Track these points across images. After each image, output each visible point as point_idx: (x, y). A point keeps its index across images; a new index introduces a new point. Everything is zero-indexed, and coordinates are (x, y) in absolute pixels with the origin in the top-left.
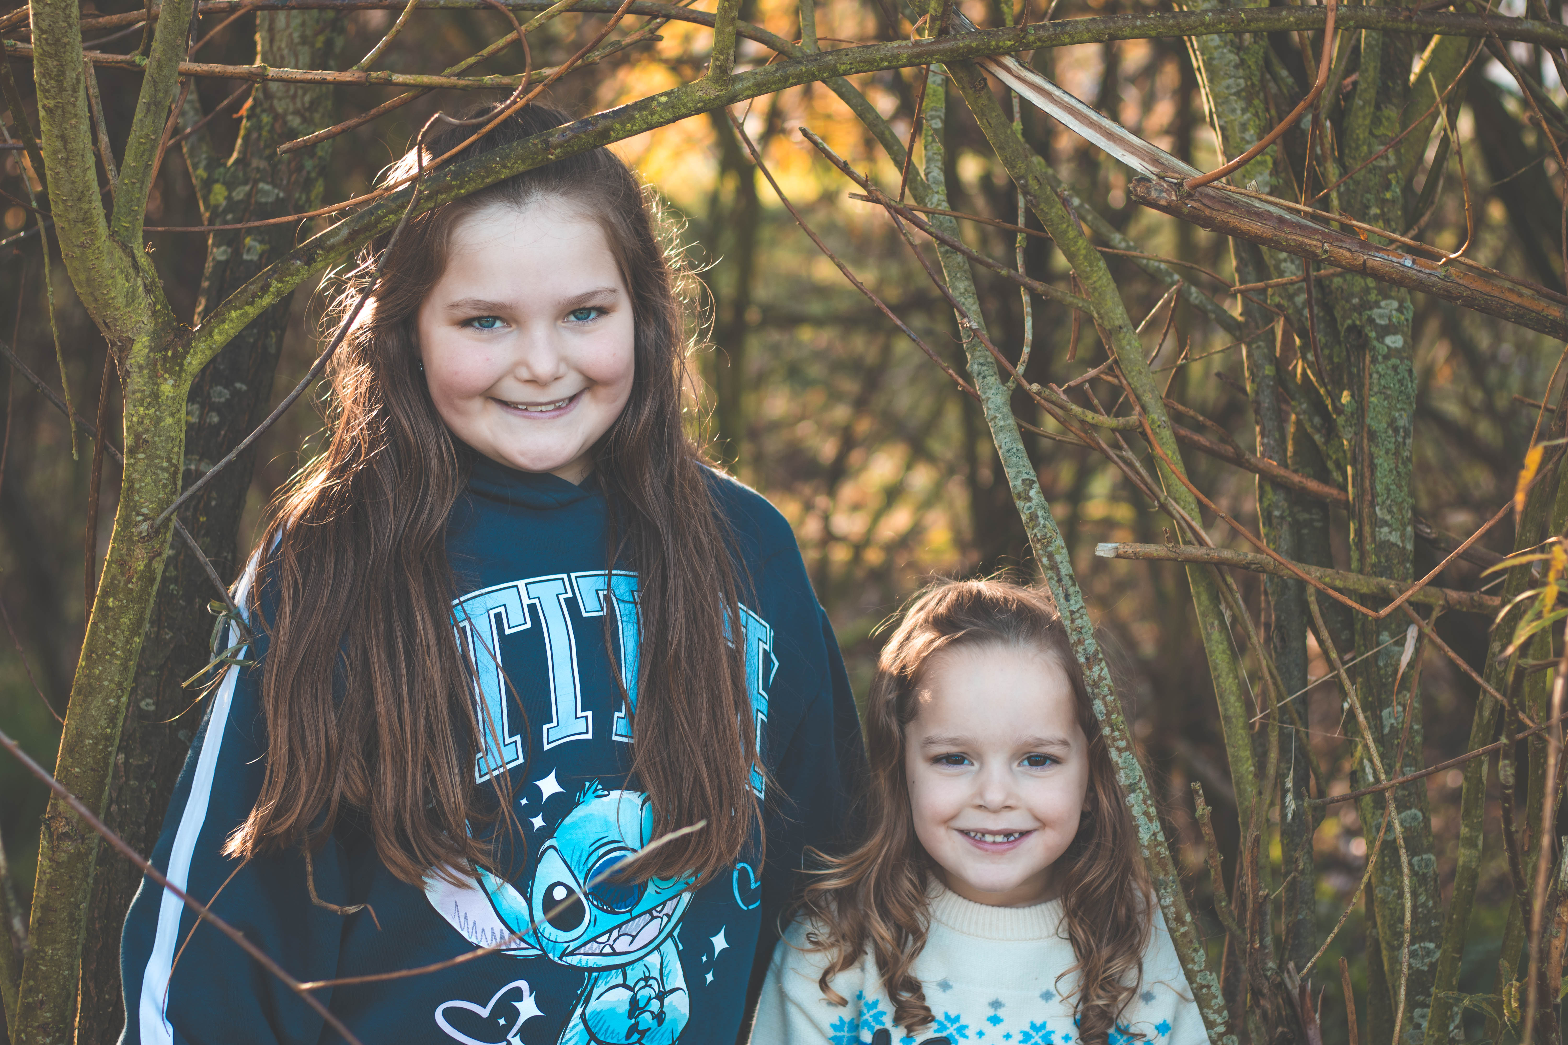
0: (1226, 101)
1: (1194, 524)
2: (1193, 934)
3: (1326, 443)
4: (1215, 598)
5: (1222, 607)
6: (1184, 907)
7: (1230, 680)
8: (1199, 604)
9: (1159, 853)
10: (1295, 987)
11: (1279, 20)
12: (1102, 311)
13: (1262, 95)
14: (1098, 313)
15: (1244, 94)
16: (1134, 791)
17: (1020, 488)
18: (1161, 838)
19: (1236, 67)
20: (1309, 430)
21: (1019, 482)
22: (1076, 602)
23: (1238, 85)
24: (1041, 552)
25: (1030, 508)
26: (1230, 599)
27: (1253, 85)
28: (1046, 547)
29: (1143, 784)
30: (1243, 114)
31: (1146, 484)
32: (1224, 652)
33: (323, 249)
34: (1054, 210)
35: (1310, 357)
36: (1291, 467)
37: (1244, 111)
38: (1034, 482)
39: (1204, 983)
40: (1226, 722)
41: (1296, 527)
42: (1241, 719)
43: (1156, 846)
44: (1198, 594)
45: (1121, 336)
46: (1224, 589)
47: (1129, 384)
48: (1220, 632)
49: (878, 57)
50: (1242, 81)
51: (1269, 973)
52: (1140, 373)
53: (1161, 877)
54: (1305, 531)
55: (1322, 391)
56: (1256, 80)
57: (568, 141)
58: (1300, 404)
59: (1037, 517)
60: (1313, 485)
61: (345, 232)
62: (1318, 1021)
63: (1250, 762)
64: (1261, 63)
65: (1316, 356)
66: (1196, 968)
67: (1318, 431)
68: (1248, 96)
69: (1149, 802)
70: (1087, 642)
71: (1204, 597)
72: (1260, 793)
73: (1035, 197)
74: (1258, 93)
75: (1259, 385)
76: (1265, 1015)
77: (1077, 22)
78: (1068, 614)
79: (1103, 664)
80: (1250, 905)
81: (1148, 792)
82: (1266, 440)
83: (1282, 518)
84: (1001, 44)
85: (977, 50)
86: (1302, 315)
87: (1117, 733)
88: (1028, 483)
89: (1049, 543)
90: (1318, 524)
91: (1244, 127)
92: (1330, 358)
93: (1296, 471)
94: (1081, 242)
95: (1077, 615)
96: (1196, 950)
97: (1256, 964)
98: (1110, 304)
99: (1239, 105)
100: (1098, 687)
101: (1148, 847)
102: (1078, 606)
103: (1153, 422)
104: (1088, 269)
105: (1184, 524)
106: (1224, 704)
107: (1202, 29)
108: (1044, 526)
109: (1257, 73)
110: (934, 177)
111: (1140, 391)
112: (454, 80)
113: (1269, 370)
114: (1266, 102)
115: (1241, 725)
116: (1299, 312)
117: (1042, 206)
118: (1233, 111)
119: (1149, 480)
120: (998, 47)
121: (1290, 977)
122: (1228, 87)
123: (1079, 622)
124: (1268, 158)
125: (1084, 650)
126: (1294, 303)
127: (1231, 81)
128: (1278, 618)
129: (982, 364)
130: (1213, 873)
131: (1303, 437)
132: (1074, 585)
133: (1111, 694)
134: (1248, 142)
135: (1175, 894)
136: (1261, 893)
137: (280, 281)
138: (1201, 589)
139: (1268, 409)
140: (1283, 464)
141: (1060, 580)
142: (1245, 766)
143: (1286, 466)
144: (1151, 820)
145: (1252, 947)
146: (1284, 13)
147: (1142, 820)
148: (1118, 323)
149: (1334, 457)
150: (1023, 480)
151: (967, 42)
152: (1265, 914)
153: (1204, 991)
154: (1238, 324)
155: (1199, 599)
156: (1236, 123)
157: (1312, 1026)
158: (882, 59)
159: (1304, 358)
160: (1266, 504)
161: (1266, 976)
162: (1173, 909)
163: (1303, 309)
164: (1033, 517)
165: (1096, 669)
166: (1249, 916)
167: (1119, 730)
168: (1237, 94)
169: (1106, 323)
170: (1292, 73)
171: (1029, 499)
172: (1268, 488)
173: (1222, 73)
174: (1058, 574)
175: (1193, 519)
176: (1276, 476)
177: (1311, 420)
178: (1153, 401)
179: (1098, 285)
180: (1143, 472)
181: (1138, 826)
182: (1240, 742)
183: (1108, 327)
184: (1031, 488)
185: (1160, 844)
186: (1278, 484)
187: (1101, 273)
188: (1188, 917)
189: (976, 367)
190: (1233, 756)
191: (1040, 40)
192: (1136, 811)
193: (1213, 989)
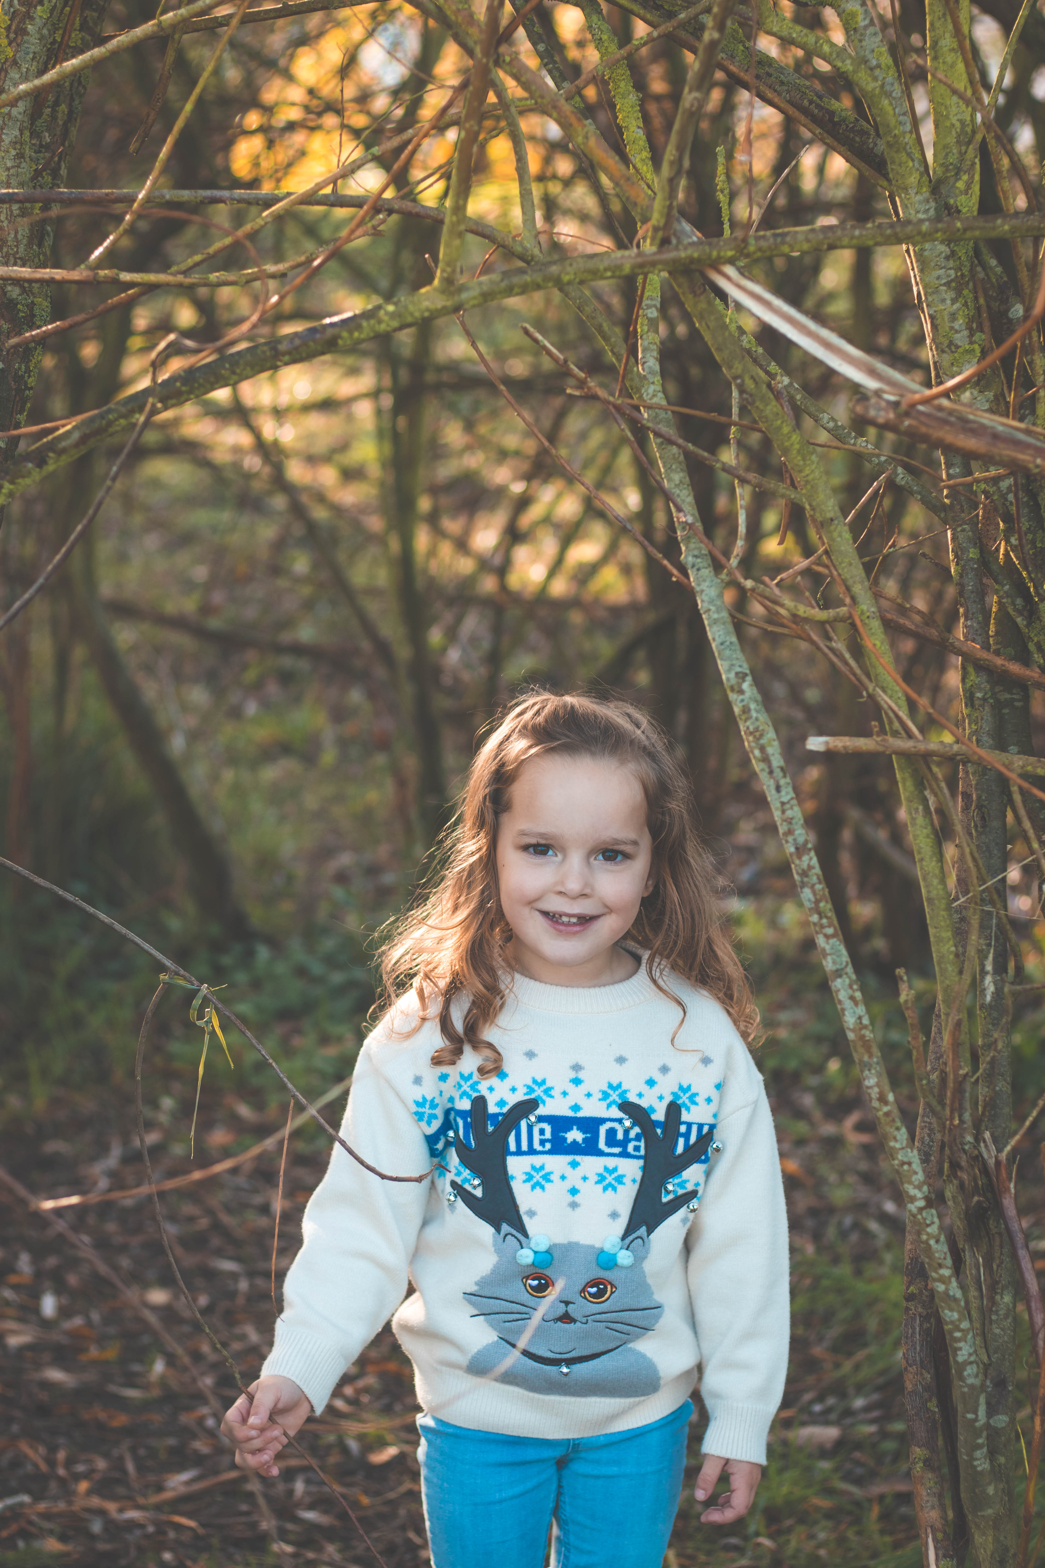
0: (936, 291)
1: (901, 714)
2: (896, 1112)
3: (1028, 626)
4: (920, 784)
5: (927, 793)
6: (887, 1087)
7: (934, 864)
8: (905, 789)
9: (864, 1036)
10: (991, 1157)
11: (994, 228)
12: (814, 504)
13: (971, 285)
14: (810, 505)
15: (953, 284)
16: (840, 976)
17: (733, 681)
18: (866, 1021)
19: (947, 258)
20: (1012, 613)
21: (732, 675)
22: (787, 793)
23: (949, 276)
24: (753, 744)
25: (742, 701)
26: (935, 786)
27: (963, 275)
28: (758, 739)
29: (850, 970)
30: (952, 304)
31: (855, 675)
32: (928, 836)
33: (54, 451)
34: (769, 407)
35: (1014, 541)
36: (993, 648)
37: (954, 301)
38: (746, 675)
39: (906, 1160)
40: (929, 903)
41: (998, 707)
42: (944, 901)
43: (861, 1029)
44: (904, 780)
45: (832, 528)
46: (930, 777)
47: (839, 575)
48: (925, 817)
49: (601, 268)
50: (952, 272)
51: (967, 1147)
52: (850, 564)
53: (866, 1058)
54: (1006, 711)
55: (1024, 574)
56: (966, 271)
57: (296, 349)
58: (1003, 586)
59: (749, 710)
60: (1015, 668)
61: (76, 435)
62: (1013, 1191)
63: (951, 942)
64: (971, 253)
65: (1020, 539)
66: (898, 1146)
67: (1020, 613)
68: (957, 286)
69: (855, 987)
70: (797, 832)
71: (909, 783)
72: (961, 972)
73: (751, 395)
74: (968, 282)
75: (963, 568)
76: (962, 1186)
77: (796, 232)
78: (779, 805)
79: (812, 853)
80: (951, 1084)
81: (854, 977)
82: (969, 623)
83: (984, 699)
84: (722, 254)
85: (699, 260)
86: (1006, 500)
87: (824, 921)
88: (741, 676)
89: (762, 735)
90: (1018, 704)
91: (953, 317)
92: (1033, 542)
93: (997, 653)
94: (794, 437)
95: (787, 806)
96: (898, 1129)
97: (955, 1140)
98: (822, 496)
99: (949, 295)
100: (807, 876)
101: (853, 1030)
102: (789, 797)
103: (862, 613)
104: (801, 463)
105: (891, 715)
106: (927, 886)
107: (918, 238)
108: (757, 719)
109: (968, 264)
110: (650, 367)
111: (850, 582)
112: (180, 278)
113: (973, 553)
114: (975, 291)
115: (943, 906)
116: (1004, 497)
117: (758, 403)
118: (943, 301)
119: (858, 671)
120: (719, 257)
121: (986, 1146)
122: (938, 278)
123: (789, 813)
124: (976, 347)
125: (795, 840)
126: (999, 488)
127: (942, 272)
128: (979, 797)
129: (696, 556)
130: (915, 1053)
131: (1004, 618)
132: (785, 776)
133: (820, 883)
134: (957, 332)
135: (879, 1075)
136: (961, 1072)
137: (12, 482)
138: (907, 775)
139: (972, 592)
140: (986, 647)
141: (771, 772)
142: (946, 947)
143: (988, 649)
144: (856, 1004)
145: (951, 1124)
146: (999, 221)
147: (848, 1004)
148: (830, 515)
149: (1036, 639)
150: (737, 674)
151: (689, 252)
152: (965, 1091)
153: (906, 1167)
154: (944, 507)
155: (904, 785)
156: (946, 312)
157: (1007, 1196)
158: (606, 270)
159: (1008, 541)
160: (968, 685)
161: (964, 1150)
162: (876, 1090)
163: (1007, 494)
164: (746, 710)
165: (805, 858)
166: (949, 1094)
167: (827, 917)
168: (948, 284)
169: (818, 515)
170: (1000, 262)
171: (742, 692)
172: (971, 670)
173: (933, 264)
174: (770, 766)
175: (900, 707)
176: (980, 660)
177: (1013, 604)
178: (862, 592)
179: (810, 478)
180: (852, 663)
181: (843, 1010)
182: (942, 924)
183: (820, 519)
184: (744, 681)
185: (865, 1027)
186: (981, 667)
187: (813, 467)
188: (891, 1097)
189: (690, 559)
190: (935, 937)
191: (760, 249)
192: (843, 995)
193: (914, 1166)
